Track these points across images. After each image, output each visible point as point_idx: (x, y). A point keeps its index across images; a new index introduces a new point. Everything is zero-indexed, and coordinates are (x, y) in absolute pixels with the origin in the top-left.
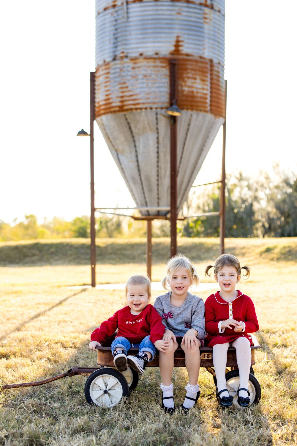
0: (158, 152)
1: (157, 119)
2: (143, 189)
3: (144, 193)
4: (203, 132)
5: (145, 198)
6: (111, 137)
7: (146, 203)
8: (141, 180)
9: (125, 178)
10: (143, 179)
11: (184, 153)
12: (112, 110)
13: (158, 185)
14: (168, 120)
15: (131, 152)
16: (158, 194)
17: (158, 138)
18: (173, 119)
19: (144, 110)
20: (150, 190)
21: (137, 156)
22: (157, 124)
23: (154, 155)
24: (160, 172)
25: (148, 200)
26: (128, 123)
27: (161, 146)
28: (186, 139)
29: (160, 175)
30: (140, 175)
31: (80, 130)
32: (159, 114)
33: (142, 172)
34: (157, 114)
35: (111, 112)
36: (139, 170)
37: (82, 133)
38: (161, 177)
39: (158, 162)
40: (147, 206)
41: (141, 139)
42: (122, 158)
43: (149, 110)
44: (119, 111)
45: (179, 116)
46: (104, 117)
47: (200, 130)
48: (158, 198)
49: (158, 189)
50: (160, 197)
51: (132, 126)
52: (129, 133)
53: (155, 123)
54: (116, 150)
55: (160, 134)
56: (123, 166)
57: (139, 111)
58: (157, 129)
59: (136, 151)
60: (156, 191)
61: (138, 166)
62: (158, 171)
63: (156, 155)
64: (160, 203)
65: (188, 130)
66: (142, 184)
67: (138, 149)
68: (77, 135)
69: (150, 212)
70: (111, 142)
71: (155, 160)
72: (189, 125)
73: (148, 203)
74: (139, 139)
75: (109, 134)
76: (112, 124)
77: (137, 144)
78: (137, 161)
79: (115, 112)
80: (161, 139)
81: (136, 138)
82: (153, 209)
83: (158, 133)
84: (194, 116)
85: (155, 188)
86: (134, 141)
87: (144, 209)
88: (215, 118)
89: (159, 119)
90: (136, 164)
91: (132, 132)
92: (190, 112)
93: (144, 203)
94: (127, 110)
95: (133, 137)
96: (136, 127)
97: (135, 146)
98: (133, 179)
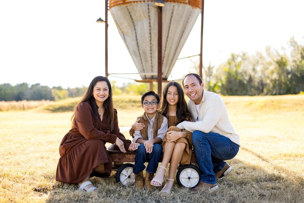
0: (150, 33)
1: (148, 9)
2: (141, 60)
3: (142, 63)
4: (184, 19)
5: (143, 66)
6: (118, 23)
7: (144, 70)
8: (139, 53)
9: (130, 52)
10: (141, 53)
11: (170, 34)
12: (118, 3)
13: (151, 57)
14: (156, 9)
15: (132, 34)
16: (152, 63)
17: (150, 23)
18: (160, 9)
19: (139, 3)
20: (146, 61)
21: (136, 36)
22: (149, 12)
23: (148, 35)
24: (152, 47)
25: (145, 68)
26: (130, 13)
27: (152, 29)
28: (170, 24)
29: (152, 50)
30: (139, 50)
31: (99, 18)
32: (150, 5)
33: (140, 47)
34: (148, 5)
35: (117, 5)
36: (138, 46)
37: (100, 20)
38: (153, 52)
39: (151, 40)
40: (144, 72)
41: (139, 24)
42: (127, 38)
43: (143, 2)
44: (122, 4)
45: (164, 7)
46: (113, 9)
47: (181, 17)
48: (152, 67)
49: (151, 60)
50: (153, 66)
51: (132, 14)
52: (130, 19)
53: (147, 12)
54: (123, 33)
55: (151, 20)
56: (128, 44)
57: (136, 3)
58: (149, 16)
59: (136, 33)
60: (150, 62)
61: (137, 43)
62: (151, 47)
63: (149, 35)
64: (153, 70)
65: (172, 17)
66: (140, 56)
67: (137, 31)
68: (96, 22)
69: (147, 77)
70: (119, 26)
71: (149, 39)
72: (172, 13)
73: (145, 70)
74: (137, 24)
75: (117, 21)
76: (119, 13)
77: (136, 28)
78: (137, 40)
79: (120, 4)
80: (152, 24)
81: (135, 23)
82: (149, 75)
83: (150, 19)
84: (176, 7)
85: (149, 59)
86: (134, 25)
87: (143, 74)
88: (193, 9)
89: (150, 10)
90: (135, 42)
91: (132, 19)
92: (172, 4)
93: (143, 70)
94: (128, 3)
95: (133, 22)
96: (135, 15)
97: (135, 29)
98: (135, 53)
